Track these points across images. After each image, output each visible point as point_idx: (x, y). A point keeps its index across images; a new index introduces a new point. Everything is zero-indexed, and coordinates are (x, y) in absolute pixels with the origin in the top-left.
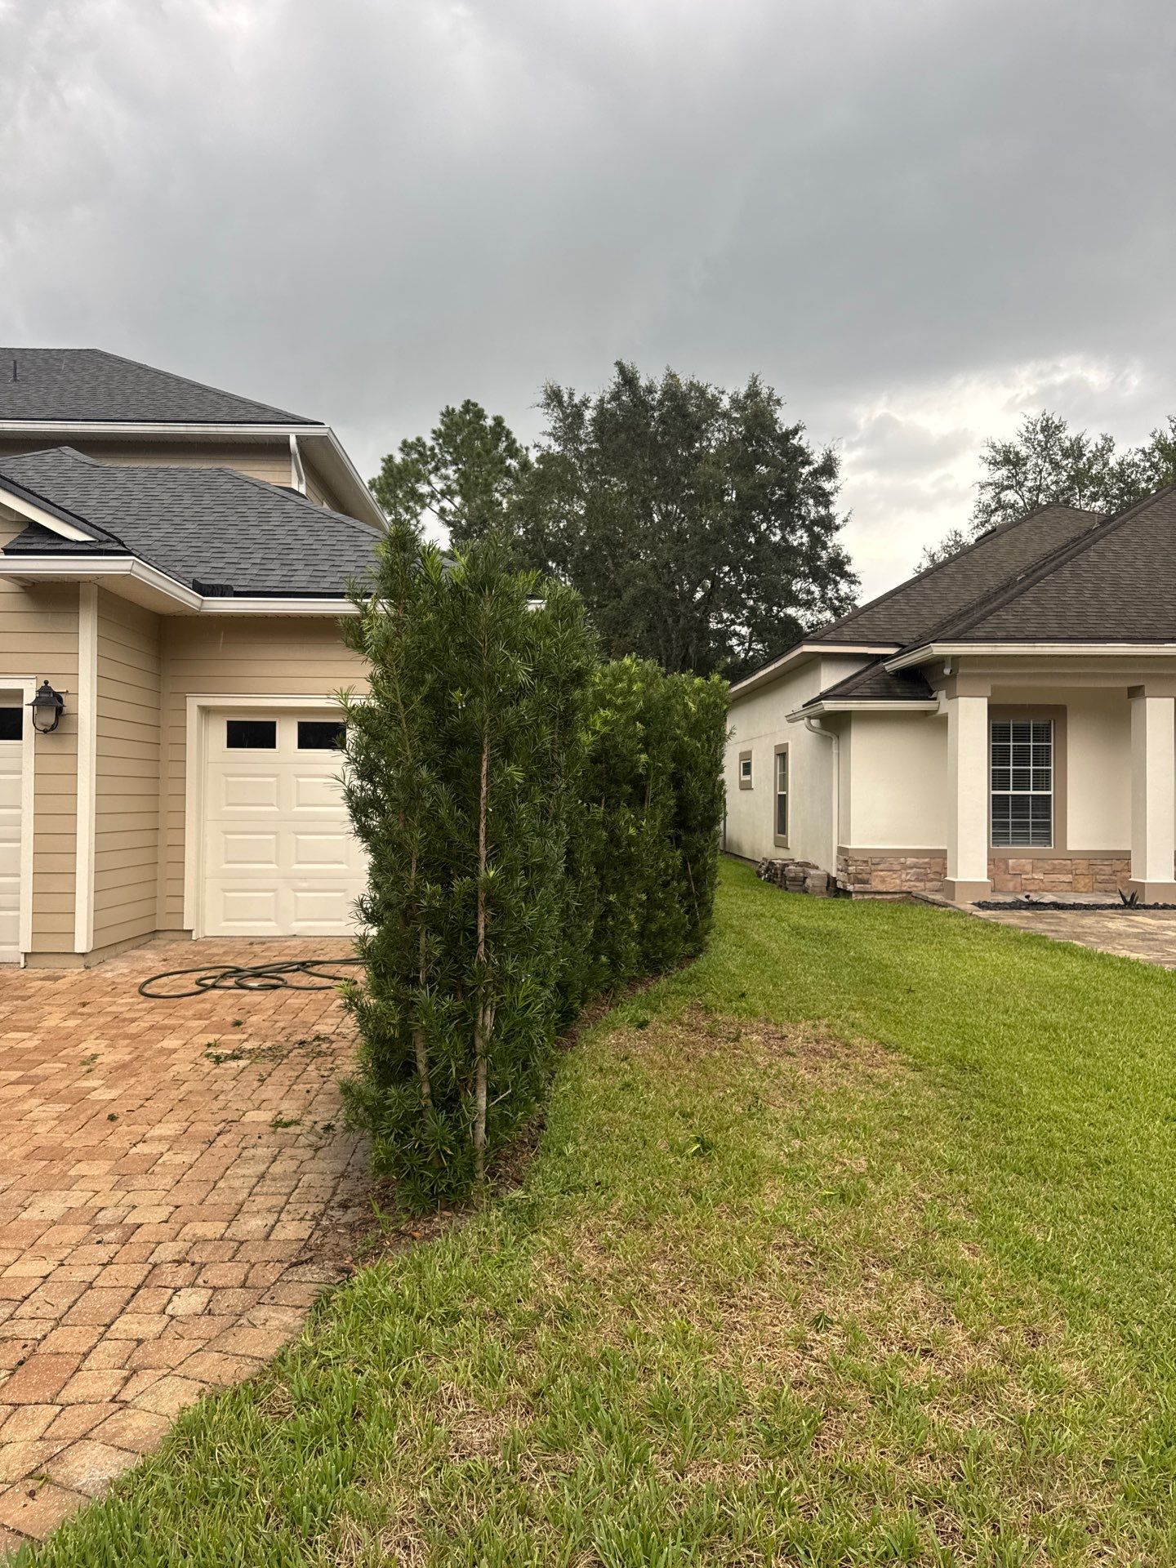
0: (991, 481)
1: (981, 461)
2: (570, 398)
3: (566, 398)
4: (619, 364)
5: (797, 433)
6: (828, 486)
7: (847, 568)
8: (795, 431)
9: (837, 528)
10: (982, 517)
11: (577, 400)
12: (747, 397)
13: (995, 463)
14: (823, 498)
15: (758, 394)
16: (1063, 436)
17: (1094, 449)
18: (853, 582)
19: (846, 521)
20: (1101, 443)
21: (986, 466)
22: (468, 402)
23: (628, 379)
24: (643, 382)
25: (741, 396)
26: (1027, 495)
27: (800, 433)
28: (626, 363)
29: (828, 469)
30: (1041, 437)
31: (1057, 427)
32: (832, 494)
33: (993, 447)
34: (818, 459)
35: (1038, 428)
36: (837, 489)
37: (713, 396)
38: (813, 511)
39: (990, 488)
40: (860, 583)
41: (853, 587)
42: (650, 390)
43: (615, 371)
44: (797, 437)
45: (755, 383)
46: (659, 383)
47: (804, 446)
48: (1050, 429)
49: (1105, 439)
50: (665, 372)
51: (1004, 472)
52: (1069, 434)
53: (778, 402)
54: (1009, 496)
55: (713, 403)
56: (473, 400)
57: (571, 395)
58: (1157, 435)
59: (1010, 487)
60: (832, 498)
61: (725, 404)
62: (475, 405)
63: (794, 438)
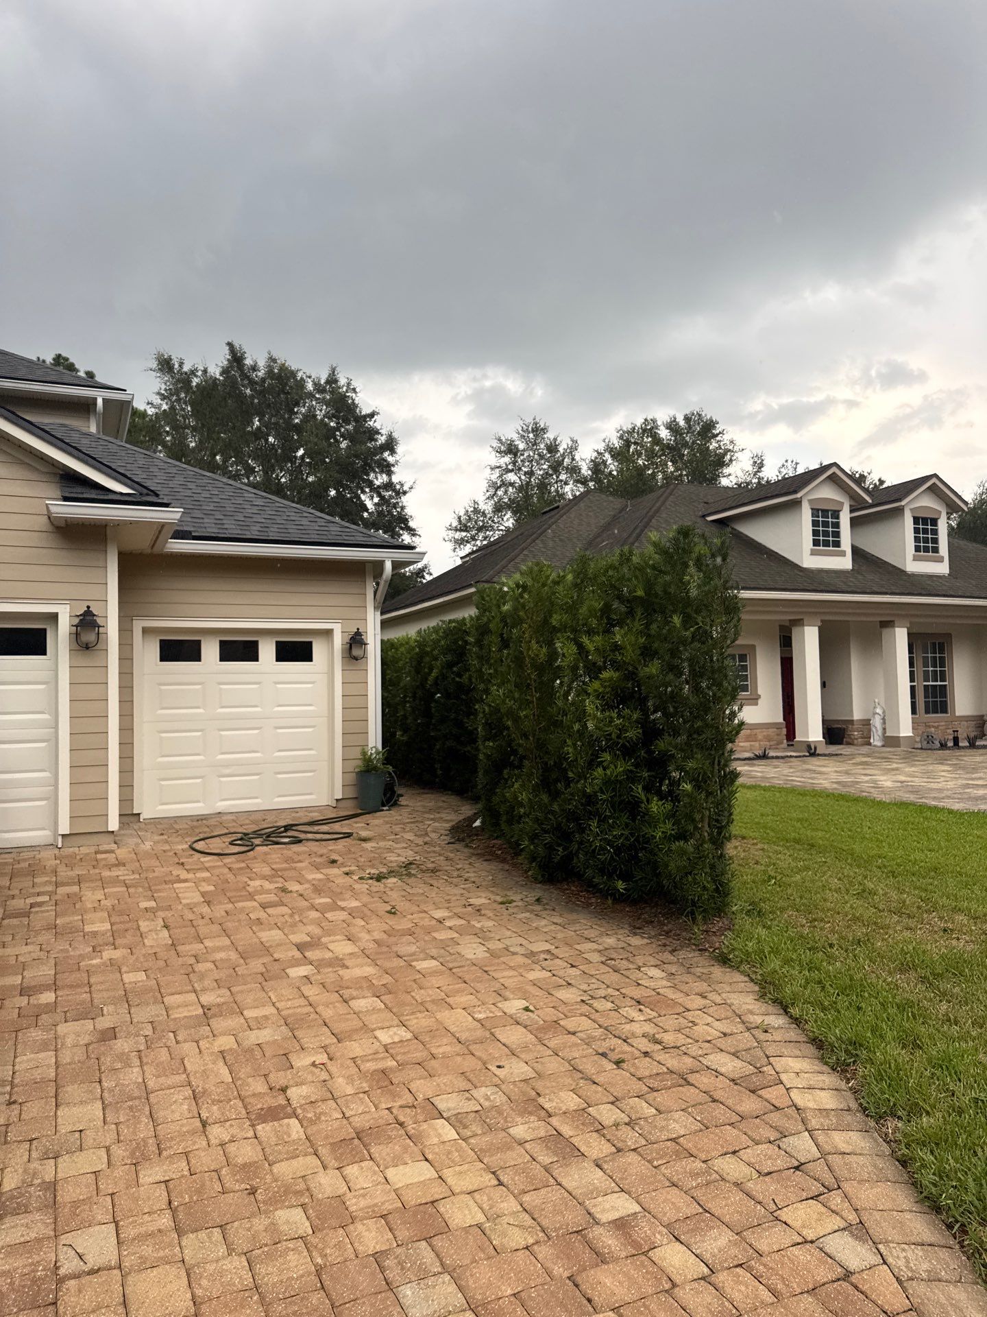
0: (498, 465)
1: (491, 449)
2: (180, 366)
3: (176, 366)
4: (230, 345)
5: (373, 417)
6: (391, 459)
7: (411, 524)
8: (372, 415)
9: (405, 493)
10: (492, 491)
11: (186, 368)
12: (328, 382)
13: (500, 452)
14: (387, 468)
15: (336, 381)
16: (545, 436)
17: (566, 447)
18: (414, 535)
19: (411, 488)
20: (570, 443)
21: (494, 453)
22: (59, 356)
23: (236, 358)
24: (248, 362)
25: (322, 382)
26: (523, 477)
27: (376, 417)
28: (237, 345)
29: (390, 445)
30: (531, 435)
31: (542, 429)
32: (393, 465)
33: (500, 440)
34: (382, 439)
35: (530, 429)
36: (397, 462)
37: (302, 378)
38: (380, 479)
39: (498, 470)
40: (419, 536)
41: (414, 538)
42: (254, 368)
43: (226, 350)
44: (373, 420)
45: (334, 372)
46: (262, 363)
47: (379, 428)
48: (538, 431)
49: (573, 441)
50: (267, 356)
51: (507, 459)
52: (550, 435)
53: (354, 390)
54: (511, 477)
55: (301, 384)
56: (64, 355)
57: (181, 364)
58: (607, 441)
59: (512, 471)
60: (392, 469)
61: (310, 386)
62: (67, 359)
63: (370, 421)
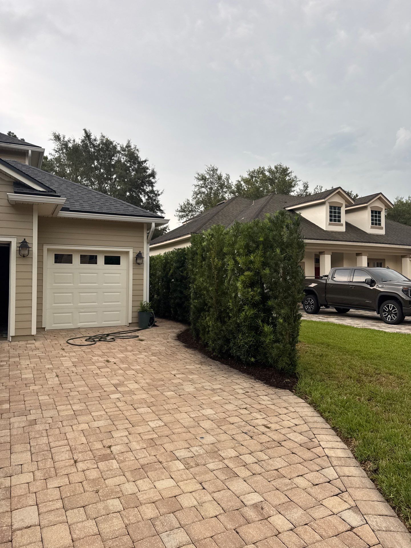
0: (198, 184)
1: (195, 178)
4: (85, 130)
5: (146, 162)
6: (153, 180)
7: (161, 208)
8: (145, 161)
9: (159, 195)
10: (195, 196)
12: (127, 147)
13: (198, 179)
14: (151, 184)
15: (130, 146)
17: (225, 177)
18: (162, 213)
19: (162, 193)
21: (196, 180)
23: (88, 136)
24: (93, 137)
25: (124, 147)
26: (208, 190)
27: (147, 162)
28: (87, 130)
29: (153, 175)
30: (211, 172)
31: (216, 170)
32: (154, 183)
33: (198, 174)
34: (149, 172)
35: (211, 170)
36: (156, 182)
37: (115, 145)
38: (148, 189)
39: (197, 187)
40: (165, 213)
42: (95, 140)
43: (83, 132)
44: (146, 163)
45: (129, 143)
46: (99, 138)
47: (148, 166)
48: (214, 170)
49: (227, 175)
50: (101, 135)
51: (202, 182)
52: (218, 172)
53: (137, 150)
54: (203, 190)
55: (115, 147)
57: (64, 137)
59: (203, 187)
60: (154, 185)
61: (119, 148)
63: (145, 163)
